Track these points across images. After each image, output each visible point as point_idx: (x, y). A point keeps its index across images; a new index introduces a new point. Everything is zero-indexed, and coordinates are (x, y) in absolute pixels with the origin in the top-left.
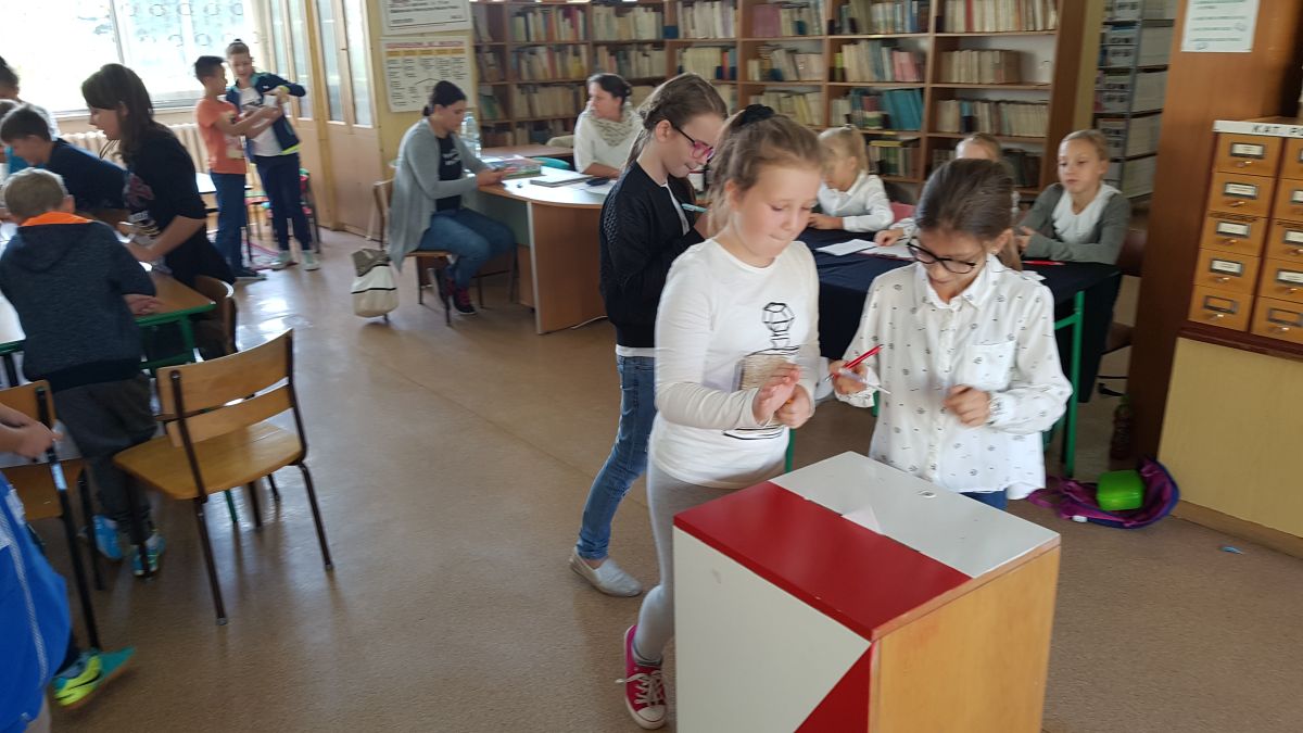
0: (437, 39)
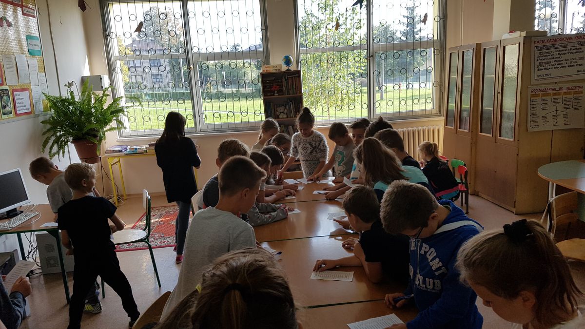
0: (565, 86)
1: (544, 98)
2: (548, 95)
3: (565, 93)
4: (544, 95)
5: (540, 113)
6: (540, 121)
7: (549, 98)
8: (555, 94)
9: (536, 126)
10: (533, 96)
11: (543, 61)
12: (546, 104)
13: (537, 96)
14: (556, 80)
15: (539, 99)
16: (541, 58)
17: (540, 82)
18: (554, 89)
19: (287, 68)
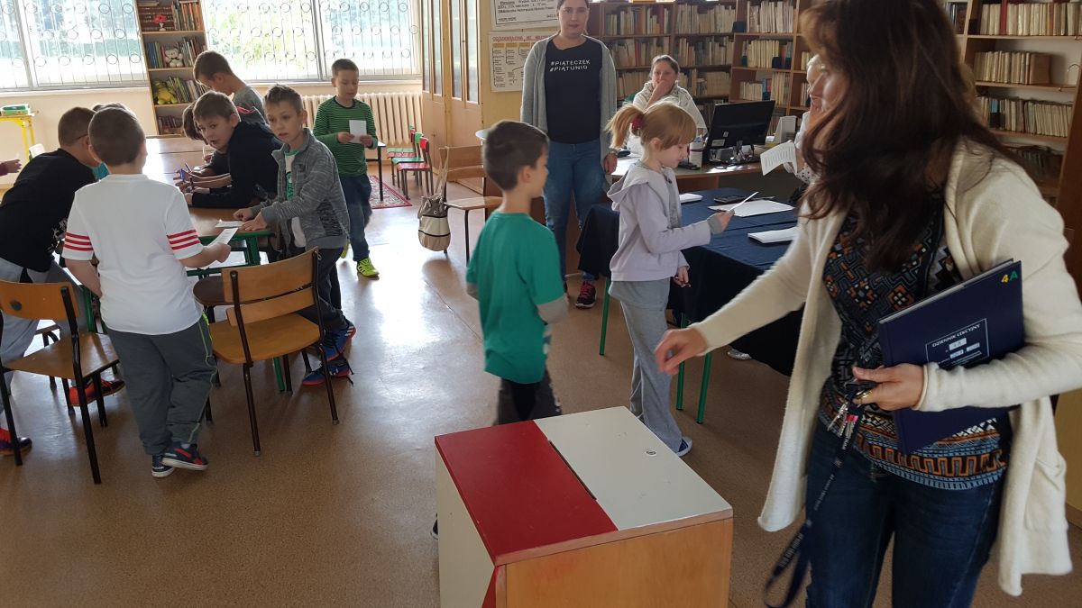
0: (534, 34)
1: (508, 49)
5: (506, 69)
6: (506, 79)
7: (515, 49)
8: (522, 45)
9: (502, 85)
10: (495, 45)
11: (504, 1)
12: (512, 57)
13: (501, 46)
14: (521, 27)
15: (503, 50)
17: (503, 28)
18: (520, 38)
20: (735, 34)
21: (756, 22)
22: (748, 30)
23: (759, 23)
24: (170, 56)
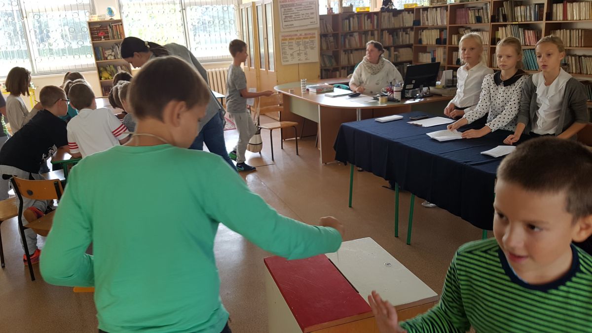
0: (303, 33)
1: (290, 41)
2: (293, 39)
3: (304, 38)
4: (290, 39)
5: (289, 52)
6: (289, 57)
7: (294, 41)
8: (297, 39)
9: (287, 61)
10: (283, 40)
11: (287, 15)
12: (292, 46)
13: (286, 40)
14: (296, 29)
15: (287, 42)
16: (286, 13)
17: (287, 30)
18: (296, 35)
19: (110, 18)
20: (414, 27)
21: (426, 19)
22: (422, 24)
23: (427, 20)
24: (108, 54)
